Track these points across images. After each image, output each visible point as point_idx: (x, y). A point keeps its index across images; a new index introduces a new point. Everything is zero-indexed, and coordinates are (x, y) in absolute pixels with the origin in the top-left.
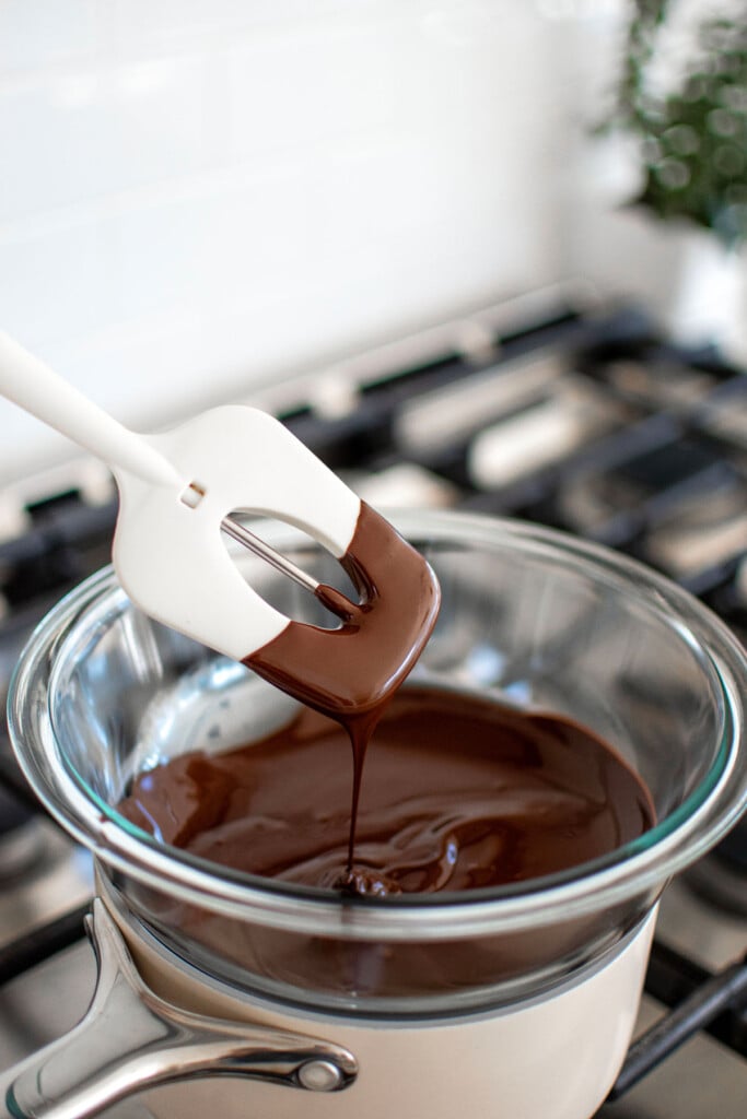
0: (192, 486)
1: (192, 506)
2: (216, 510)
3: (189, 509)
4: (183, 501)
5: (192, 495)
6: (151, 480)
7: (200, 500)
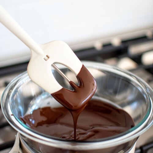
0: (47, 56)
1: (46, 60)
2: (51, 61)
3: (44, 60)
4: (44, 59)
5: (46, 58)
6: (38, 54)
7: (48, 59)
